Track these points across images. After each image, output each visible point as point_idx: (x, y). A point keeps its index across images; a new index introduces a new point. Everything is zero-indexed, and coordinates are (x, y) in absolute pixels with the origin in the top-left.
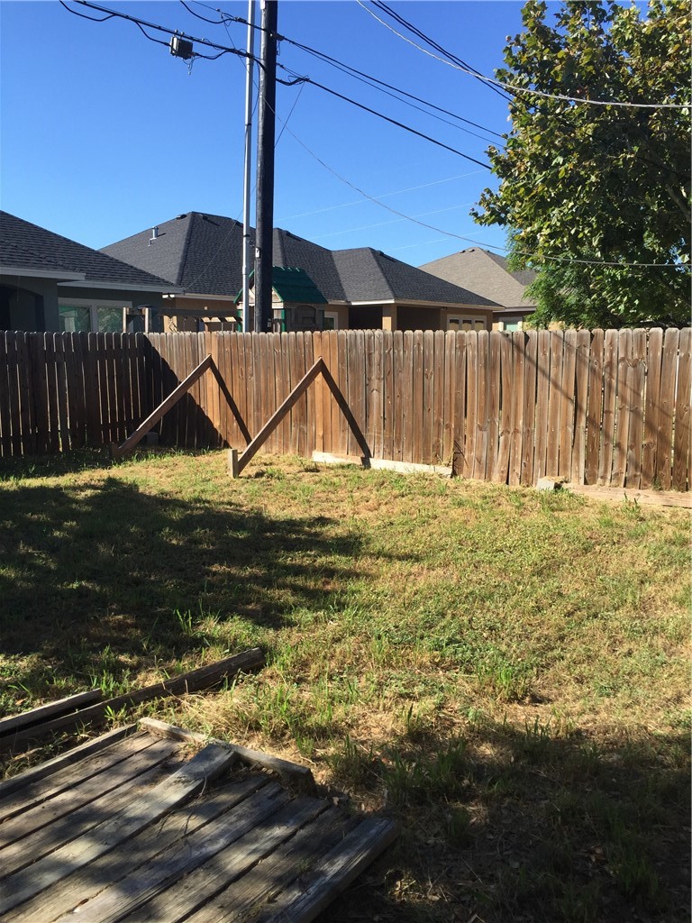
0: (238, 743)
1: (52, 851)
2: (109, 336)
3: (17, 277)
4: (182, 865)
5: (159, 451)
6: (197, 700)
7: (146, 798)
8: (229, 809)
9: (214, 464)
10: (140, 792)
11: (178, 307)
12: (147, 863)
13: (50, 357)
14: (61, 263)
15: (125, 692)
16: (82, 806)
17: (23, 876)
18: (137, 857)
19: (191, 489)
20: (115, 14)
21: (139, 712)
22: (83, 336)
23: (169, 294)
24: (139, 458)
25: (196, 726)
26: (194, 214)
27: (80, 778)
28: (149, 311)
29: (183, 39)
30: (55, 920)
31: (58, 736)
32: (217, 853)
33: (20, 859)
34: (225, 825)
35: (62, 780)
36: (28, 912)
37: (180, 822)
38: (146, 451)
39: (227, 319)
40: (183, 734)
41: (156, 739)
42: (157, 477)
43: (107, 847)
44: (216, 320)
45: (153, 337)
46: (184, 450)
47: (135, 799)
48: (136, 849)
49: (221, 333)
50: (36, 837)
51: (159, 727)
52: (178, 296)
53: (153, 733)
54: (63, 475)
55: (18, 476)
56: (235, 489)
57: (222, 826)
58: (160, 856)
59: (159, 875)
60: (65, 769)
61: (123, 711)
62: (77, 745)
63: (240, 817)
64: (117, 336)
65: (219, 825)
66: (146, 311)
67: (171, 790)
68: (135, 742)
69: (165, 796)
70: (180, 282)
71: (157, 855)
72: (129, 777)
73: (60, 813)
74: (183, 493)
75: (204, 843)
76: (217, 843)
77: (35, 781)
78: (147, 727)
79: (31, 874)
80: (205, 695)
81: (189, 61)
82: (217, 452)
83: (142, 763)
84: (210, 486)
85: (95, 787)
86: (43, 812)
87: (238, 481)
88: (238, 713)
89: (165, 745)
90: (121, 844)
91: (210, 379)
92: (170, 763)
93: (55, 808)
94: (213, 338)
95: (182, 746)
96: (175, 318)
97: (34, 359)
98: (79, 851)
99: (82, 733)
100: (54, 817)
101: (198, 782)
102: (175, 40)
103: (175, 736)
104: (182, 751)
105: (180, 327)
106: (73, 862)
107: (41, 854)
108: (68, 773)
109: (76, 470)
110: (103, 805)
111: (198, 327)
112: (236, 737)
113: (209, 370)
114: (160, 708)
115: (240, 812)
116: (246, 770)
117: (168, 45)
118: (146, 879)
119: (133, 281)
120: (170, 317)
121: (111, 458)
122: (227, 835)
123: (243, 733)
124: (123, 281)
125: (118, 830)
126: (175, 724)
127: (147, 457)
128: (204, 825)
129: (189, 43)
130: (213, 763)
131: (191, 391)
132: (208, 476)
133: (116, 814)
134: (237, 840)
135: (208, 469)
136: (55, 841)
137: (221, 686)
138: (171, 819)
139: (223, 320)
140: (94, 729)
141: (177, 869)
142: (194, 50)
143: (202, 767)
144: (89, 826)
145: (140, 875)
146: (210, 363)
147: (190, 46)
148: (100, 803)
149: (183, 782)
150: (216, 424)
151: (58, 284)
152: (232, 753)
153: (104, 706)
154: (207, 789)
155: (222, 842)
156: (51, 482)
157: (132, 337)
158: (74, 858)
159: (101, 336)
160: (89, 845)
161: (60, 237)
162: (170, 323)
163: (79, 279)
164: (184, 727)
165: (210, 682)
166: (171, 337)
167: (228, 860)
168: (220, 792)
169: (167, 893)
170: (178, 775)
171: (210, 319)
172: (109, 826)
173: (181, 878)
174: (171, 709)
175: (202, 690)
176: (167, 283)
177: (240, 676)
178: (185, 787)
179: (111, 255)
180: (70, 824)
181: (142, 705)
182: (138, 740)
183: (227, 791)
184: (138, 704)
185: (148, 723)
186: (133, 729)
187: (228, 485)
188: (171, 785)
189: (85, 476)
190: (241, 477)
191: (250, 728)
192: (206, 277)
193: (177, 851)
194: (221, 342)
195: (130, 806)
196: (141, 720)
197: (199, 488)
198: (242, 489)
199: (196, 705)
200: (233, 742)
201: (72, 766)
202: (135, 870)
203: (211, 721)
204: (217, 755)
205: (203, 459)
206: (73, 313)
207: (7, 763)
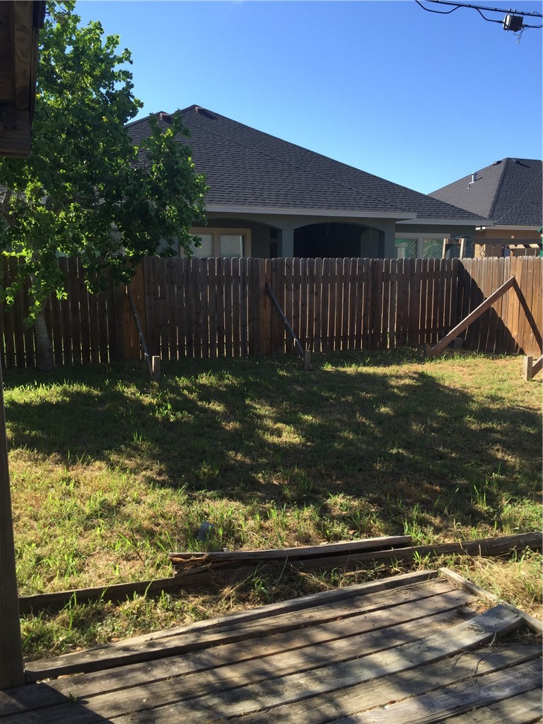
0: (524, 610)
1: (371, 654)
2: (431, 261)
3: (368, 218)
4: (472, 699)
5: (464, 353)
6: (488, 564)
7: (443, 635)
8: (514, 665)
9: (510, 367)
10: (439, 627)
11: (488, 237)
12: (443, 688)
13: (386, 277)
14: (399, 206)
15: (429, 543)
16: (394, 625)
17: (349, 666)
18: (434, 680)
19: (489, 387)
20: (460, 6)
21: (440, 562)
22: (412, 261)
23: (481, 227)
24: (447, 358)
25: (488, 586)
26: (508, 160)
27: (394, 603)
28: (465, 240)
29: (515, 15)
30: (370, 709)
31: (378, 565)
32: (502, 700)
33: (348, 652)
34: (511, 678)
35: (380, 600)
36: (351, 695)
37: (470, 662)
38: (452, 352)
39: (531, 245)
40: (476, 590)
41: (453, 588)
42: (461, 374)
43: (411, 665)
44: (521, 246)
45: (466, 261)
46: (484, 354)
47: (435, 632)
48: (434, 674)
49: (525, 257)
50: (358, 639)
51: (457, 579)
52: (488, 228)
53: (450, 582)
54: (389, 366)
55: (358, 364)
56: (528, 390)
57: (509, 678)
58: (454, 686)
59: (452, 701)
60: (382, 592)
61: (427, 557)
62: (391, 575)
63: (524, 676)
64: (438, 261)
65: (506, 676)
66: (462, 241)
67: (464, 635)
68: (436, 585)
69: (459, 637)
70: (491, 217)
71: (452, 684)
72: (431, 613)
73: (377, 625)
74: (482, 389)
75: (491, 687)
76: (503, 691)
77: (360, 595)
78: (446, 576)
79: (355, 666)
80: (496, 561)
81: (519, 32)
82: (513, 357)
83: (441, 604)
84: (506, 385)
85: (403, 612)
86: (365, 621)
87: (531, 383)
88: (526, 585)
89: (461, 595)
90: (422, 665)
91: (512, 296)
92: (464, 611)
93: (374, 620)
94: (518, 262)
95: (475, 600)
96: (485, 245)
97: (375, 279)
98: (389, 660)
99: (395, 567)
100: (373, 627)
101: (488, 635)
102: (508, 17)
103: (468, 589)
104: (475, 604)
105: (488, 253)
106: (385, 668)
107: (362, 653)
108: (383, 596)
109: (399, 364)
110: (410, 629)
111: (503, 253)
112: (523, 604)
113: (512, 289)
114: (457, 563)
115: (524, 670)
116: (531, 636)
117: (501, 22)
118: (442, 701)
119: (453, 217)
120: (481, 245)
121: (425, 356)
122: (511, 687)
123: (529, 602)
124: (445, 217)
125: (421, 653)
126: (469, 579)
127: (453, 357)
128: (492, 672)
129: (519, 17)
130: (501, 621)
131: (494, 306)
132: (504, 377)
133: (420, 639)
134: (521, 694)
135: (504, 370)
136: (372, 646)
137: (509, 557)
138: (464, 658)
139: (527, 246)
140: (404, 566)
141: (467, 701)
142: (524, 23)
143: (493, 622)
144: (398, 643)
145: (438, 696)
146: (513, 283)
147: (521, 19)
148: (407, 627)
149: (476, 630)
150: (514, 334)
151: (397, 222)
152: (519, 618)
153: (413, 551)
154: (496, 642)
155: (507, 692)
156: (380, 370)
157: (449, 262)
158: (387, 664)
159: (425, 261)
160: (398, 658)
161: (401, 186)
162: (479, 250)
163: (412, 218)
164: (477, 584)
165: (501, 551)
166: (481, 261)
167: (512, 709)
168: (507, 647)
169: (458, 719)
170: (471, 623)
171: (516, 246)
172: (413, 649)
173: (471, 710)
174: (467, 567)
175: (493, 556)
176: (481, 218)
177: (528, 553)
178: (477, 635)
179: (437, 198)
180: (384, 636)
181: (442, 556)
182: (439, 585)
183: (513, 649)
184: (440, 555)
185: (448, 573)
186: (435, 575)
187: (522, 386)
188: (465, 629)
189: (406, 368)
190: (534, 381)
191: (536, 600)
192: (514, 211)
193: (468, 686)
194: (525, 265)
195: (431, 637)
196: (442, 569)
197: (495, 386)
198: (535, 391)
199: (487, 568)
200: (519, 607)
201: (388, 591)
202: (433, 690)
203: (500, 585)
204: (506, 616)
205: (501, 362)
206: (405, 244)
207: (341, 575)
